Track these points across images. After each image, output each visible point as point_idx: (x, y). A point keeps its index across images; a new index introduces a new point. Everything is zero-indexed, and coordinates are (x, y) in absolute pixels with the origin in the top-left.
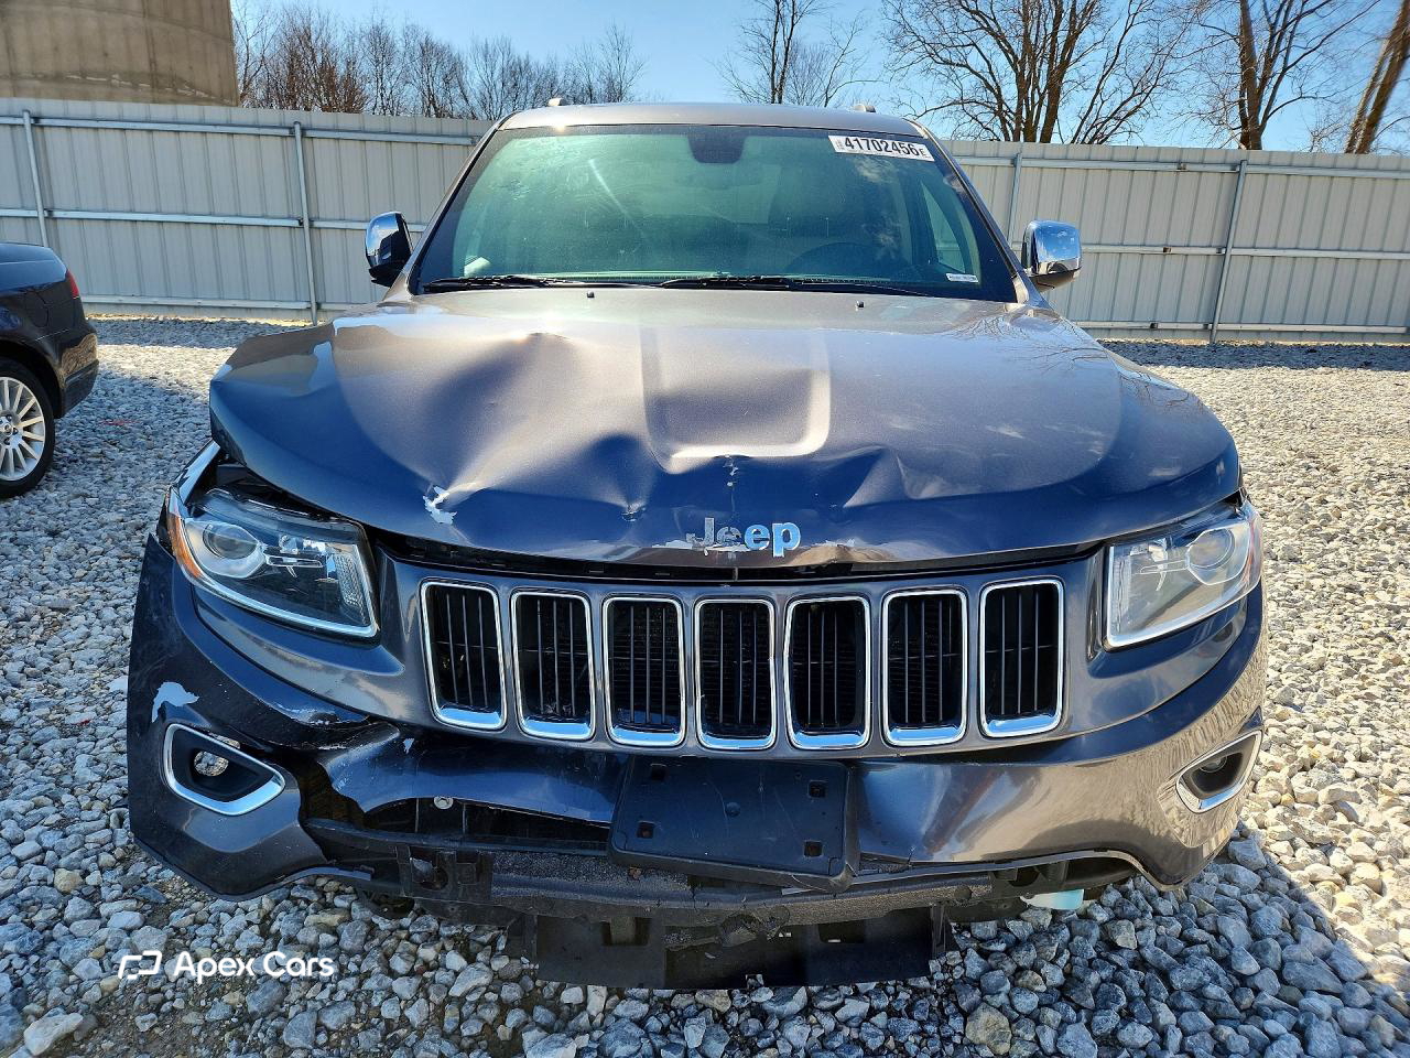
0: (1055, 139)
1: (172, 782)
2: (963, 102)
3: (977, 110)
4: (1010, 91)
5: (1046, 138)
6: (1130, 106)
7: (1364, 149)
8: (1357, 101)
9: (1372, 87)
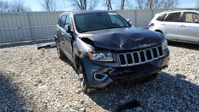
0: (87, 9)
1: (96, 79)
2: (74, 5)
3: (76, 6)
4: (80, 3)
5: (86, 9)
6: (95, 5)
7: (123, 9)
8: (121, 3)
9: (122, 1)
